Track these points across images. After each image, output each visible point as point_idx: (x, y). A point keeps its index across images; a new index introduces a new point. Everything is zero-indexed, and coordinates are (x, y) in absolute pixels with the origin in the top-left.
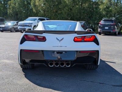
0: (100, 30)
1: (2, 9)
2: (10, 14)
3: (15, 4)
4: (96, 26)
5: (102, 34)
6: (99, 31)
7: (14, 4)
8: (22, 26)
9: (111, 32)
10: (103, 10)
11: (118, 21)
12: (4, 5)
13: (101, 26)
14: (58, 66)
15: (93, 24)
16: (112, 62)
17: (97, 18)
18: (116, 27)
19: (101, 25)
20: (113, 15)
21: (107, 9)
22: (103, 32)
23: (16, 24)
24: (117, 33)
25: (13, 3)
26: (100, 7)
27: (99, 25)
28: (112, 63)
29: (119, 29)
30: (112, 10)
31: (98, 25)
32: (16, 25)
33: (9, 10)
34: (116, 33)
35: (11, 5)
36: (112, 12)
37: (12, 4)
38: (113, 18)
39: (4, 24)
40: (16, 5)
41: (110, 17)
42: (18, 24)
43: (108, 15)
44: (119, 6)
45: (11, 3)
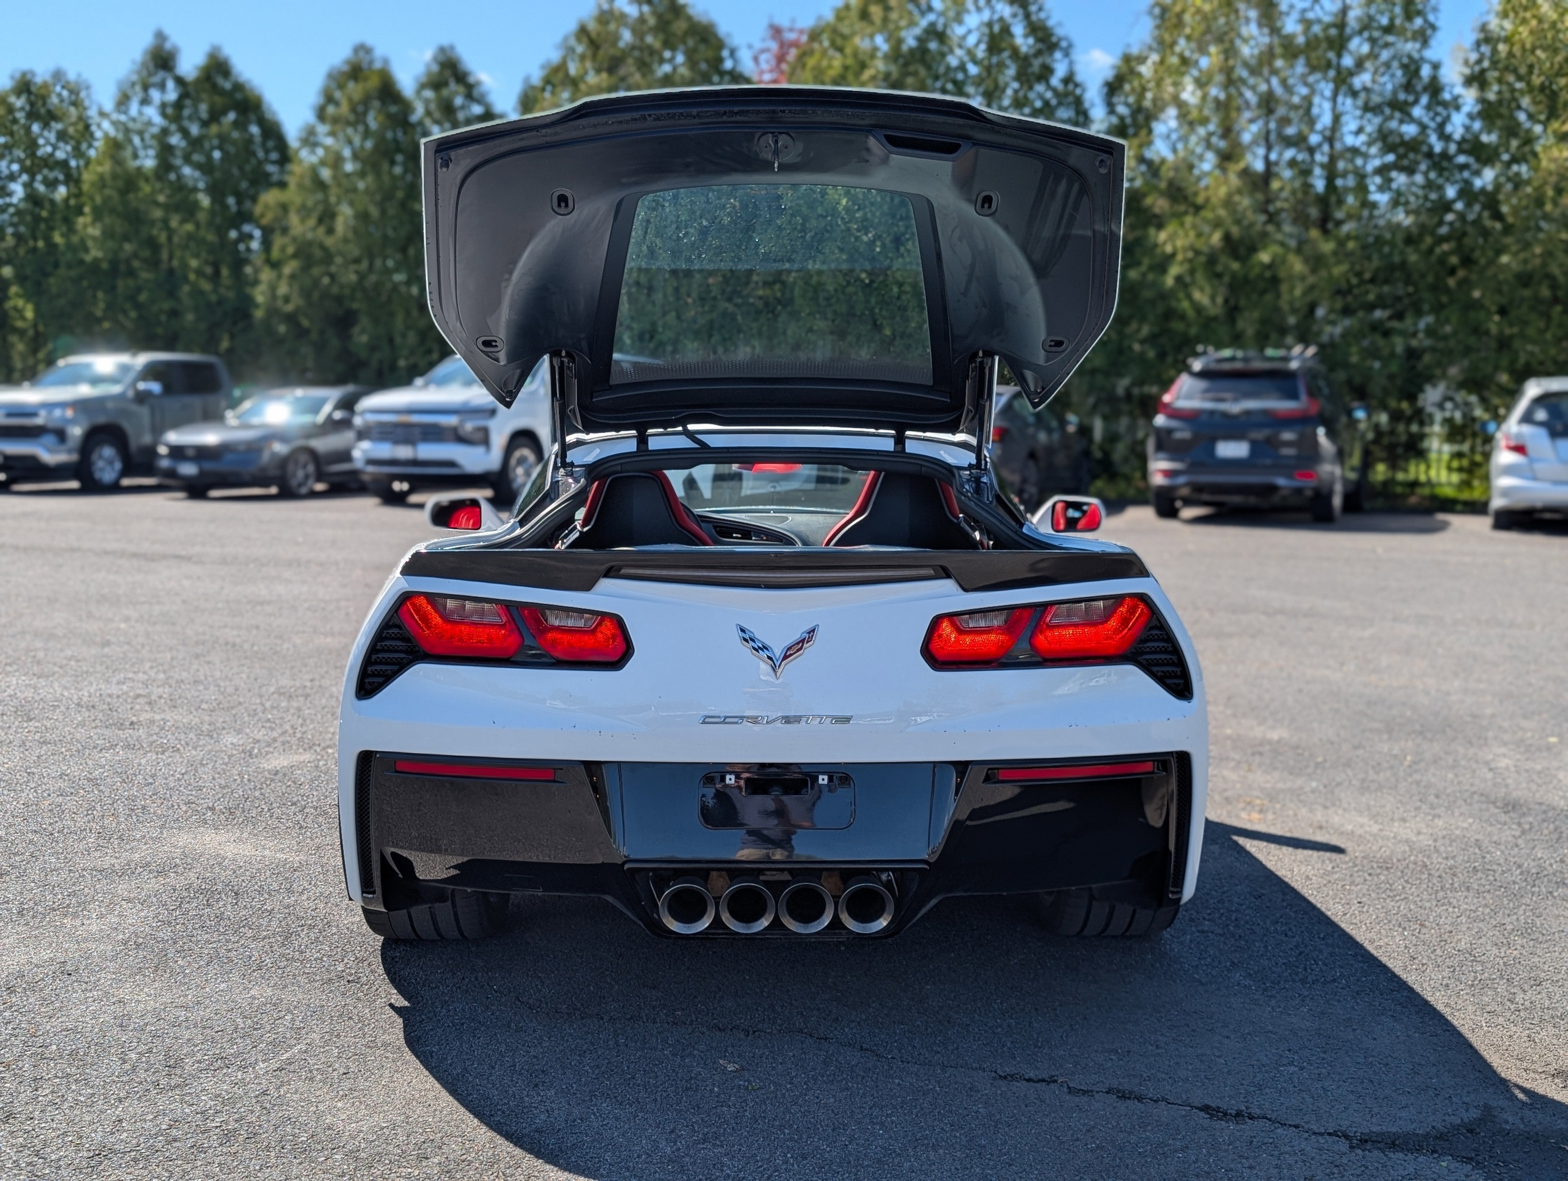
0: (1167, 473)
1: (194, 263)
2: (273, 312)
3: (327, 217)
4: (1124, 422)
5: (1188, 513)
6: (1158, 480)
7: (312, 222)
8: (397, 442)
9: (1273, 489)
10: (1192, 272)
11: (1341, 376)
12: (221, 233)
13: (1179, 435)
14: (764, 923)
15: (1095, 407)
16: (1320, 837)
17: (1137, 347)
18: (1321, 431)
19: (1174, 424)
20: (1292, 320)
21: (1236, 266)
22: (1198, 488)
23: (338, 415)
24: (1337, 501)
25: (304, 211)
26: (1163, 236)
27: (1160, 420)
28: (1314, 854)
29: (1356, 459)
30: (1282, 274)
31: (1150, 417)
32: (332, 426)
33: (266, 275)
34: (1328, 497)
35: (285, 230)
36: (1284, 288)
37: (294, 220)
38: (1297, 350)
39: (212, 417)
40: (330, 231)
41: (1262, 340)
42: (358, 421)
43: (1248, 324)
44: (1346, 228)
45: (284, 208)
